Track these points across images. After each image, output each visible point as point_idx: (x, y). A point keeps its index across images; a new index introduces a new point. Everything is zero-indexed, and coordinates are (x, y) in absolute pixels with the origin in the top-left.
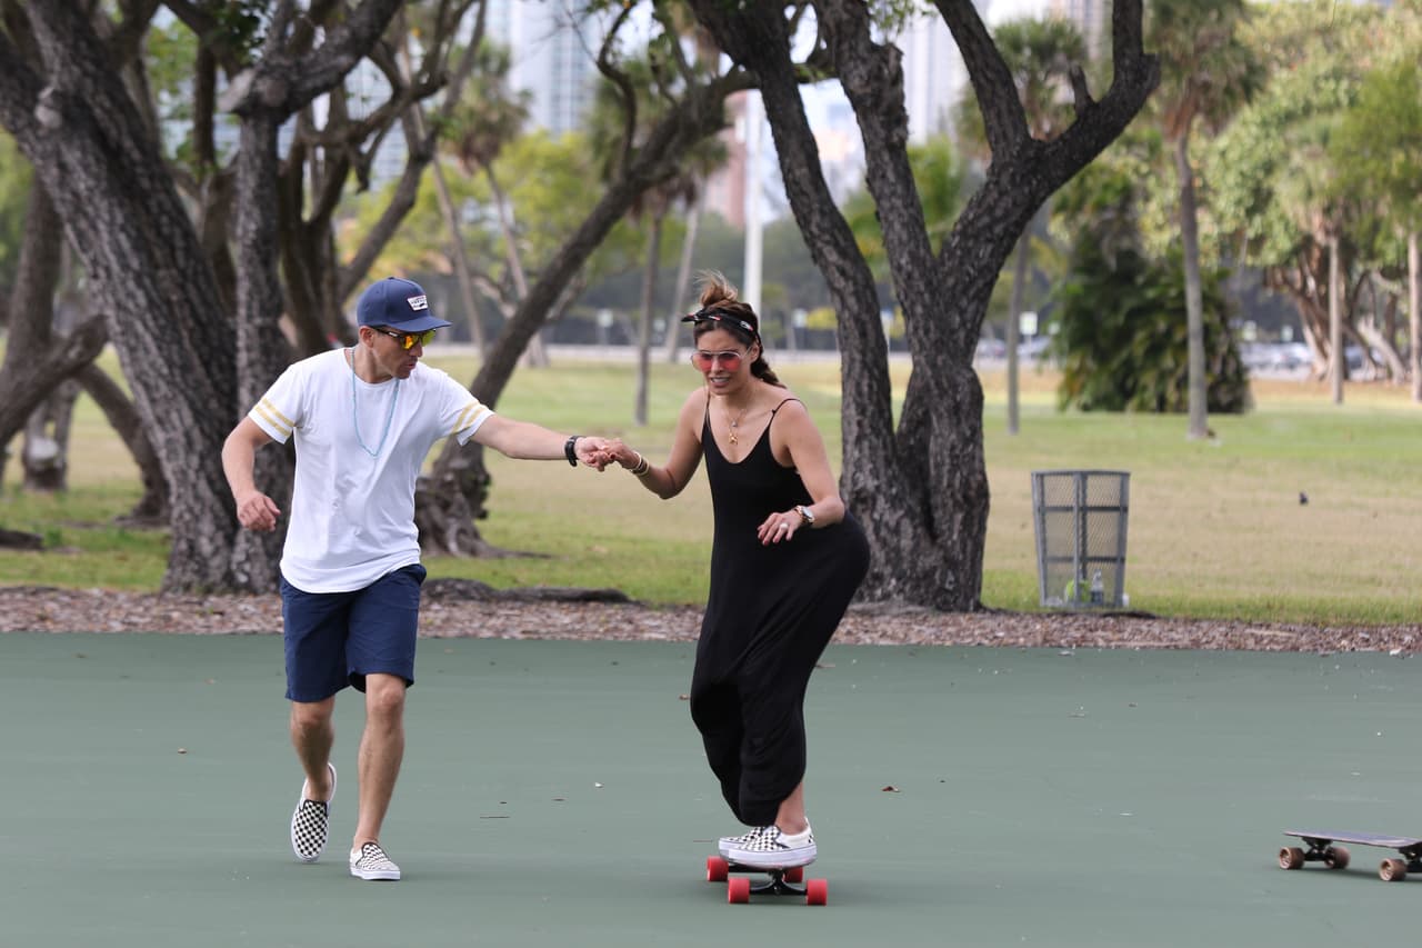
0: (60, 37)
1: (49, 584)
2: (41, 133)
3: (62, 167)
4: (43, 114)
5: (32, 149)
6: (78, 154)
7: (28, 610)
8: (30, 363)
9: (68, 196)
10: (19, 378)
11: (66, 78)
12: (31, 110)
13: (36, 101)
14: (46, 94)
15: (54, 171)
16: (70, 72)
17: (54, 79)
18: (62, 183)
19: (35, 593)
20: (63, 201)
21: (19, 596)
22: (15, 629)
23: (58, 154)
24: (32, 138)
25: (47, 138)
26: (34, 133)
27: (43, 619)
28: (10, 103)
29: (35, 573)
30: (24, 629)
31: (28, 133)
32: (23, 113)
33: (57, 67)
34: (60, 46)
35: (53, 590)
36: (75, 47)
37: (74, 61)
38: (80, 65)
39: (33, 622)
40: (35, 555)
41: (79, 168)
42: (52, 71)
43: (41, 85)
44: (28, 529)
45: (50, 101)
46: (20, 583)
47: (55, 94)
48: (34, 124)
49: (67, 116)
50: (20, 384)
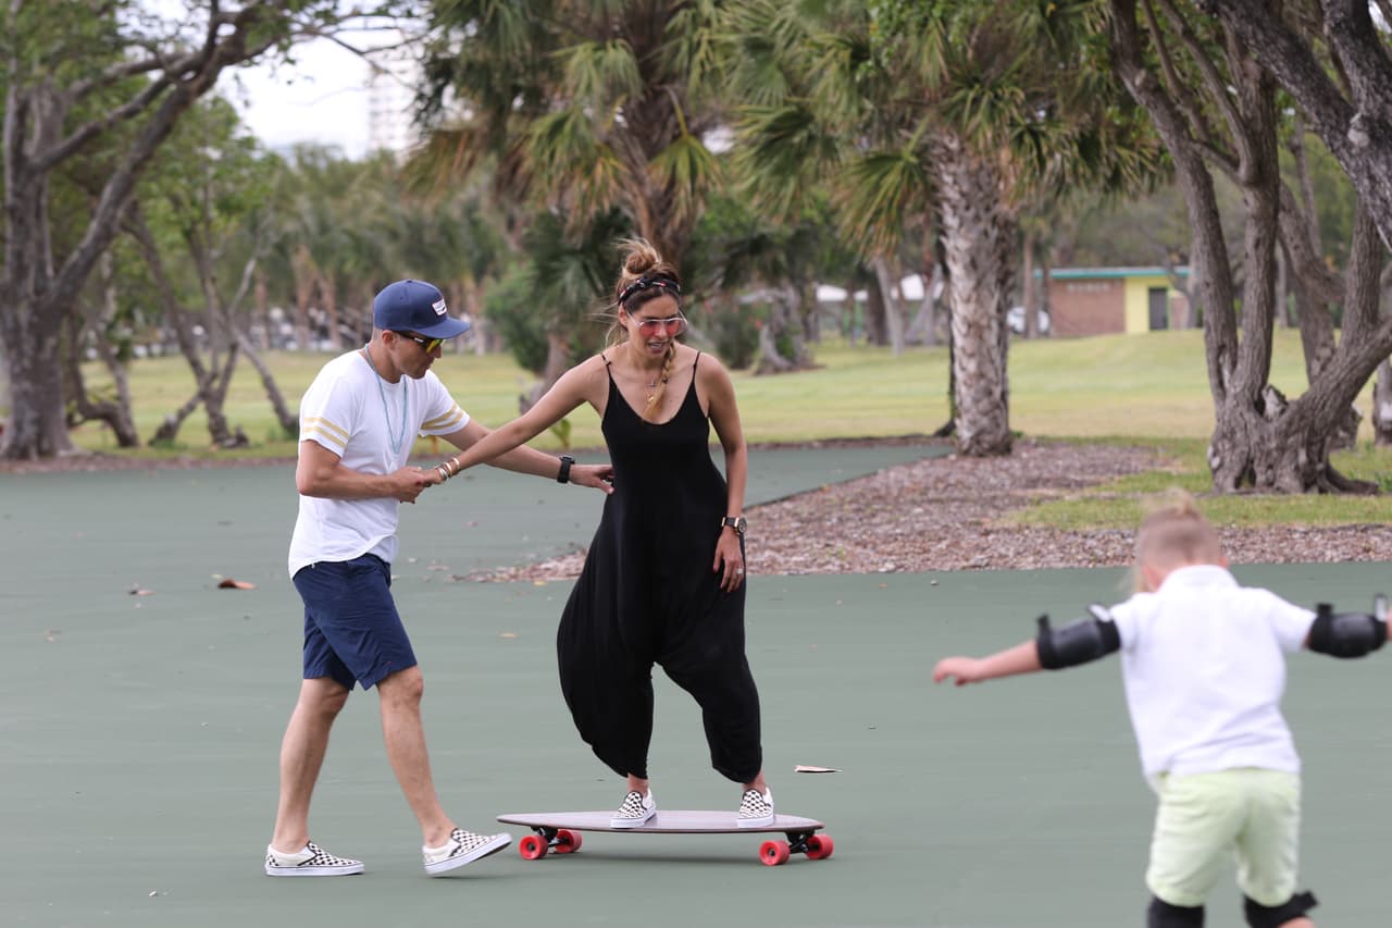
0: (1364, 72)
1: (1378, 522)
2: (1354, 151)
3: (1372, 178)
4: (1356, 137)
5: (1347, 165)
6: (1384, 167)
7: (1355, 543)
8: (1362, 341)
9: (1378, 202)
10: (1353, 353)
11: (1371, 105)
12: (1345, 134)
13: (1348, 125)
14: (1355, 119)
15: (1366, 182)
16: (1375, 100)
17: (1362, 106)
18: (1373, 192)
19: (1364, 530)
20: (1374, 206)
21: (1351, 533)
22: (1343, 560)
23: (1369, 167)
24: (1346, 156)
25: (1360, 155)
26: (1349, 152)
27: (1367, 550)
28: (1327, 128)
29: (1369, 514)
30: (1351, 559)
31: (1343, 151)
32: (1340, 137)
33: (1364, 97)
34: (1365, 79)
35: (1380, 526)
36: (1378, 79)
37: (1377, 91)
38: (1382, 94)
39: (1358, 554)
40: (1372, 499)
41: (1385, 179)
42: (1359, 101)
43: (1350, 112)
44: (1371, 479)
45: (1359, 126)
46: (1354, 522)
47: (1363, 118)
48: (1348, 145)
49: (1372, 136)
50: (1355, 358)
